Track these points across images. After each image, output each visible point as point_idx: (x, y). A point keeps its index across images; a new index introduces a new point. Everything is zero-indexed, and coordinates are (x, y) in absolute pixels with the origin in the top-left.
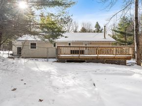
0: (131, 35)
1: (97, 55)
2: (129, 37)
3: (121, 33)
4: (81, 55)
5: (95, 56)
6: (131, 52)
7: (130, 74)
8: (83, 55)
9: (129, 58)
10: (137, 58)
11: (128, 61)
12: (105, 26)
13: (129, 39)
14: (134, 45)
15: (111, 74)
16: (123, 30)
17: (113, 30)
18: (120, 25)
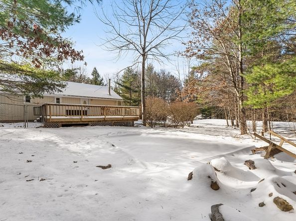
0: (136, 92)
1: (104, 117)
2: (135, 94)
3: (126, 87)
4: (83, 117)
5: (102, 117)
6: (138, 113)
7: (139, 134)
8: (86, 117)
9: (136, 119)
10: (144, 119)
11: (135, 122)
12: (110, 80)
13: (134, 96)
14: (141, 106)
15: (123, 136)
16: (128, 85)
17: (116, 83)
18: (124, 77)
